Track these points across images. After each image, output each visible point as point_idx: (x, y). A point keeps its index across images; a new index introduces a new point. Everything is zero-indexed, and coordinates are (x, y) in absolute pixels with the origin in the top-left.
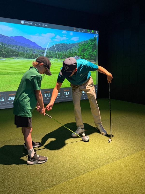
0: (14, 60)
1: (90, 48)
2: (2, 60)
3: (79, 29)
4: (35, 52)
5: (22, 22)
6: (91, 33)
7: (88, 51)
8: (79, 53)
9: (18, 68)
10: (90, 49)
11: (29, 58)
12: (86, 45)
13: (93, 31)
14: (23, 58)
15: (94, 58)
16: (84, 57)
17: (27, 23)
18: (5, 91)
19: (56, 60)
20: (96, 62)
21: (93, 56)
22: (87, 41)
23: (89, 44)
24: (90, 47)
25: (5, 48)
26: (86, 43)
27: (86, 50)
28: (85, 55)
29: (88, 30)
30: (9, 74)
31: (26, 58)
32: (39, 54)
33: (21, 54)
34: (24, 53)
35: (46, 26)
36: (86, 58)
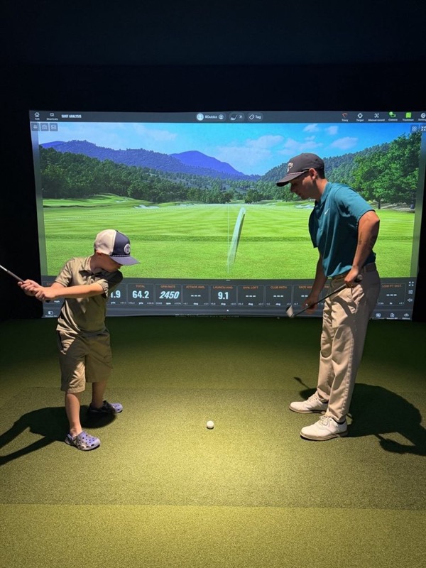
0: (177, 207)
1: (393, 166)
2: (151, 208)
3: (360, 115)
4: (227, 186)
5: (200, 117)
6: (400, 121)
7: (387, 177)
8: (354, 181)
9: (183, 227)
10: (396, 169)
11: (211, 202)
12: (379, 160)
13: (408, 115)
14: (197, 203)
15: (408, 195)
16: (371, 194)
17: (211, 117)
18: (154, 277)
19: (280, 205)
20: (413, 208)
21: (404, 191)
22: (386, 147)
23: (393, 153)
24: (394, 163)
25: (159, 181)
26: (380, 152)
27: (380, 172)
28: (377, 188)
29: (391, 113)
30: (165, 238)
31: (205, 202)
32: (236, 192)
33: (193, 193)
34: (199, 190)
35: (260, 118)
36: (377, 195)
